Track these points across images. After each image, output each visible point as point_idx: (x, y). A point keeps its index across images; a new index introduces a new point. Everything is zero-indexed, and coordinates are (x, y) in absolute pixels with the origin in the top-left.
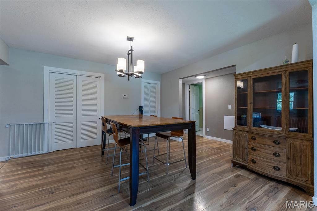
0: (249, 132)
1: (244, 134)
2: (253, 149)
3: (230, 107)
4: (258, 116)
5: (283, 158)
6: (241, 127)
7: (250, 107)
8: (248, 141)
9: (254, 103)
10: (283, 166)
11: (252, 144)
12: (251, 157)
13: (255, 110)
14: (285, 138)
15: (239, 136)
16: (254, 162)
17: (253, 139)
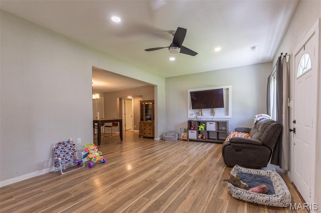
0: (144, 123)
2: (145, 129)
5: (152, 130)
6: (142, 121)
7: (144, 114)
8: (144, 127)
14: (151, 123)
15: (141, 125)
16: (145, 133)
17: (145, 125)
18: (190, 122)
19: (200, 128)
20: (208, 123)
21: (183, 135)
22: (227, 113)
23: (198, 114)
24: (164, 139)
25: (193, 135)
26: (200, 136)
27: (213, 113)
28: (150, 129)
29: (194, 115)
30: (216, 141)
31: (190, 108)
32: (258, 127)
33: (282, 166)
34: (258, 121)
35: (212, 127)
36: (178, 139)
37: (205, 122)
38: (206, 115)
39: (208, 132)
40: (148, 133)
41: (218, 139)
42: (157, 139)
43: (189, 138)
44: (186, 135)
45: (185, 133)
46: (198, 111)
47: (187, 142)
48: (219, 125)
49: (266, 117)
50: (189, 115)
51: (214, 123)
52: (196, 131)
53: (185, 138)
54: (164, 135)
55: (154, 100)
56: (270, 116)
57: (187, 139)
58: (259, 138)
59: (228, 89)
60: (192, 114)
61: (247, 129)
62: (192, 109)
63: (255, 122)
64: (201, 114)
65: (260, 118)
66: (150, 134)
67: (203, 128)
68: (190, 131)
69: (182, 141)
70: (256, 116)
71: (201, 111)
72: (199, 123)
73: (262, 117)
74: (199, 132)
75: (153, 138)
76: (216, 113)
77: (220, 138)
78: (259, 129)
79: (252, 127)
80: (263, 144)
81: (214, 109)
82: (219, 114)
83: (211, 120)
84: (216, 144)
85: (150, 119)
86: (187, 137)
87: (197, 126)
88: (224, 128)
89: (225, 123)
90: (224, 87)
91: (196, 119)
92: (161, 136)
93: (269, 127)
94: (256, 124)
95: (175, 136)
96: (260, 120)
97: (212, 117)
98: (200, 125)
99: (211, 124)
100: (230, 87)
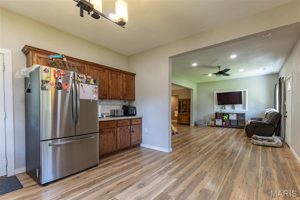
0: (181, 114)
1: (180, 115)
2: (182, 118)
3: (177, 108)
4: (183, 110)
5: (187, 119)
6: (179, 113)
7: (181, 108)
8: (181, 117)
9: (182, 107)
10: (187, 121)
11: (182, 117)
12: (182, 120)
13: (183, 109)
14: (188, 114)
15: (179, 116)
16: (182, 121)
17: (182, 116)
18: (216, 114)
19: (224, 118)
20: (230, 115)
21: (211, 122)
22: (244, 107)
23: (222, 108)
24: (198, 125)
25: (219, 122)
26: (224, 123)
27: (233, 108)
28: (186, 119)
29: (219, 109)
30: (237, 127)
31: (216, 104)
32: (268, 116)
33: (281, 136)
34: (268, 113)
35: (233, 117)
36: (207, 126)
37: (228, 114)
38: (228, 109)
39: (230, 120)
40: (184, 121)
41: (238, 126)
42: (192, 125)
43: (216, 124)
44: (213, 123)
45: (212, 121)
46: (222, 106)
47: (214, 127)
48: (239, 116)
49: (273, 110)
50: (215, 109)
51: (235, 114)
52: (221, 120)
53: (213, 125)
54: (197, 122)
55: (190, 99)
56: (276, 110)
57: (214, 125)
58: (268, 121)
59: (245, 91)
60: (218, 109)
61: (259, 118)
62: (218, 105)
63: (266, 113)
64: (225, 108)
65: (269, 111)
66: (186, 122)
67: (227, 118)
68: (216, 120)
69: (210, 127)
70: (267, 110)
71: (225, 106)
72: (224, 114)
73: (270, 111)
74: (223, 121)
75: (189, 125)
76: (236, 108)
77: (239, 125)
78: (268, 117)
79: (263, 117)
80: (270, 124)
81: (235, 105)
82: (238, 109)
83: (232, 112)
84: (237, 129)
85: (186, 112)
86: (214, 124)
87: (222, 116)
88: (242, 118)
89: (243, 115)
90: (242, 90)
91: (220, 112)
92: (195, 123)
93: (274, 115)
94: (266, 115)
95: (205, 123)
96: (269, 112)
97: (233, 110)
98: (223, 116)
99: (232, 115)
100: (247, 90)
